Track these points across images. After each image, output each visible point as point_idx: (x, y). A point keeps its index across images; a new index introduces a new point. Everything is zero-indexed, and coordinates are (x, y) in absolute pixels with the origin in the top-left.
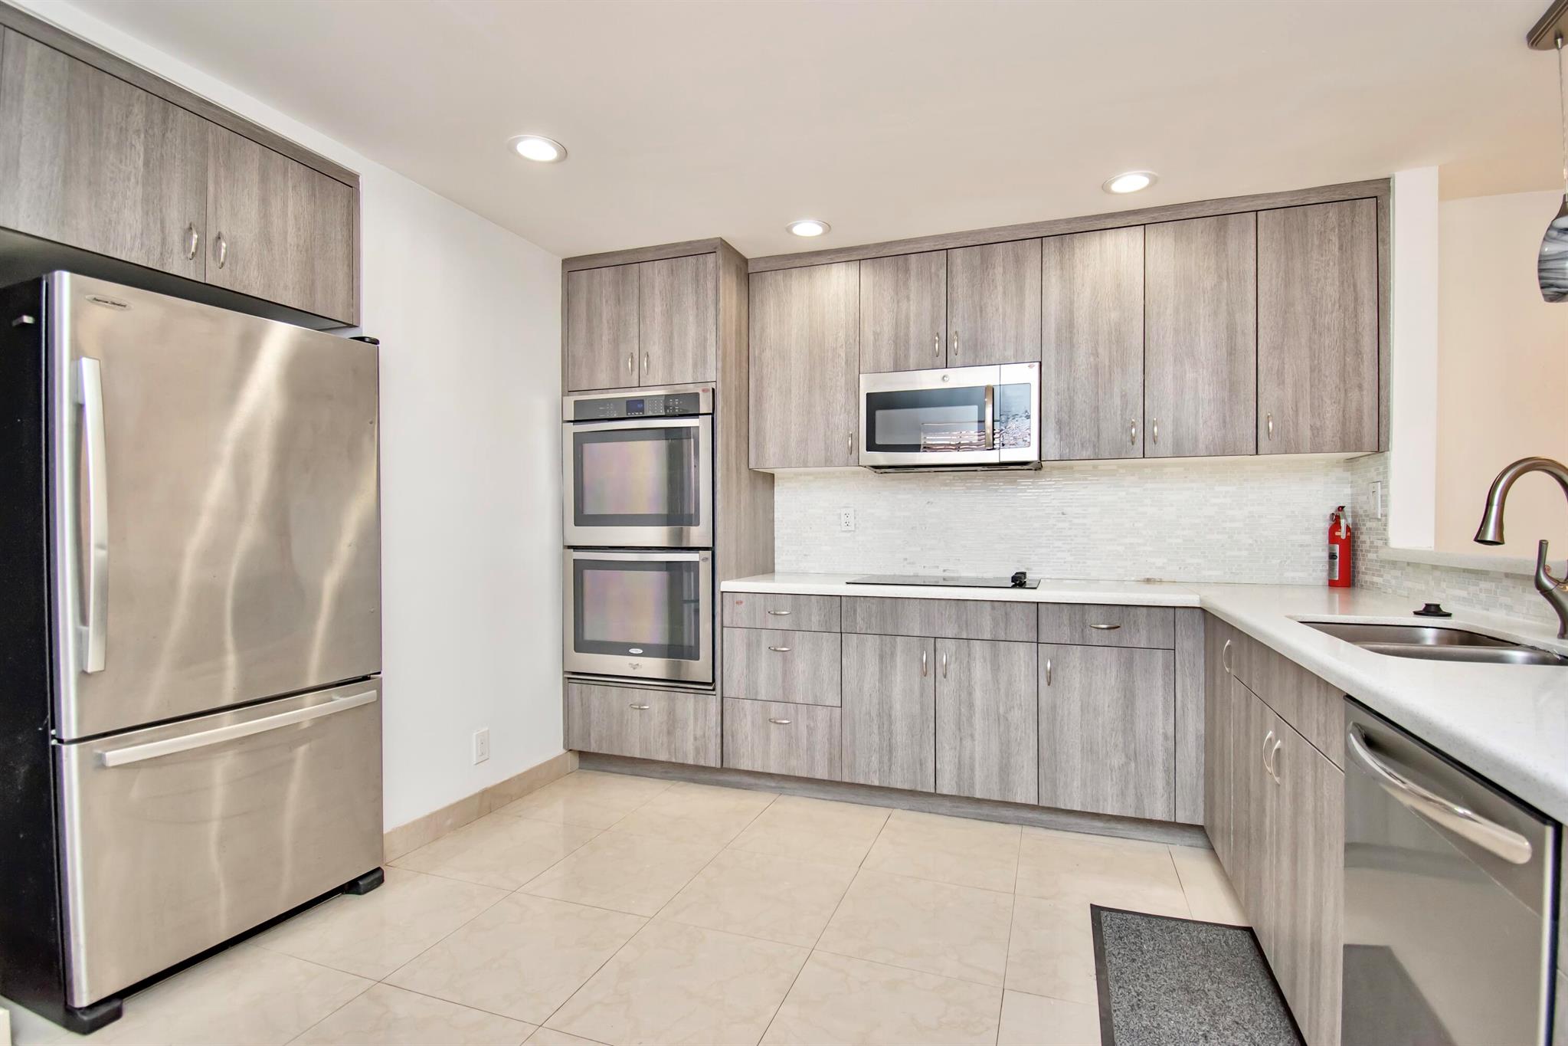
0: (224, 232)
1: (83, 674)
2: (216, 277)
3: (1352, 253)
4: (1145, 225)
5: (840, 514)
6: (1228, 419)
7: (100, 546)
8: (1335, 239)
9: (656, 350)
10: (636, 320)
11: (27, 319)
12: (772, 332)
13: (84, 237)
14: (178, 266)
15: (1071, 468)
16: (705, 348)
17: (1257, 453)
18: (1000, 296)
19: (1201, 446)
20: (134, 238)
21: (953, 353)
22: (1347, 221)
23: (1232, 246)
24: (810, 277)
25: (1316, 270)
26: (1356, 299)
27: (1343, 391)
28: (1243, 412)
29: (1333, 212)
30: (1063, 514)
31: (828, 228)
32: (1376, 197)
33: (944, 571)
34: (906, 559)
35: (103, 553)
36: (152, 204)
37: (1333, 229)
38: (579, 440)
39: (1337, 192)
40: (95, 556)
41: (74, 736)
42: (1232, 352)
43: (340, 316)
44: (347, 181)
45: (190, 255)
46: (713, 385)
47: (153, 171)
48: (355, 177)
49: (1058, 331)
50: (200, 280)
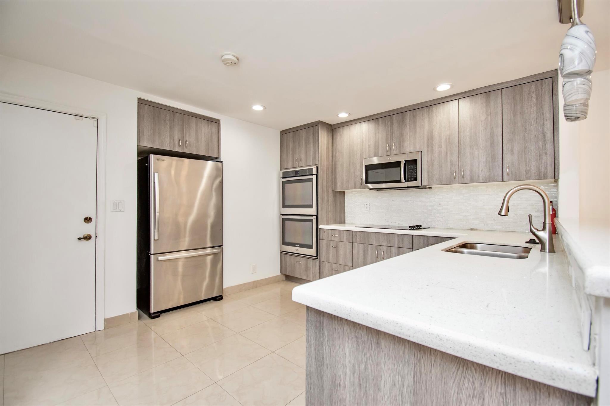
0: (187, 140)
1: (155, 240)
2: (186, 151)
3: (542, 101)
4: (458, 99)
5: (365, 205)
6: (491, 168)
7: (158, 213)
8: (534, 96)
9: (303, 156)
10: (298, 147)
11: (146, 165)
12: (339, 147)
13: (157, 146)
14: (178, 149)
15: (442, 187)
16: (315, 155)
17: (503, 181)
18: (408, 130)
19: (481, 178)
20: (168, 144)
21: (393, 151)
22: (539, 88)
23: (492, 103)
24: (350, 129)
25: (526, 109)
26: (543, 119)
27: (538, 155)
28: (497, 166)
29: (533, 86)
30: (440, 204)
31: (349, 114)
32: (552, 77)
33: (398, 224)
34: (385, 220)
35: (158, 214)
36: (172, 136)
37: (533, 92)
38: (284, 183)
39: (535, 78)
40: (157, 214)
41: (153, 253)
42: (492, 143)
43: (215, 156)
44: (217, 122)
45: (179, 146)
46: (317, 165)
47: (172, 128)
48: (219, 121)
49: (428, 140)
50: (182, 151)
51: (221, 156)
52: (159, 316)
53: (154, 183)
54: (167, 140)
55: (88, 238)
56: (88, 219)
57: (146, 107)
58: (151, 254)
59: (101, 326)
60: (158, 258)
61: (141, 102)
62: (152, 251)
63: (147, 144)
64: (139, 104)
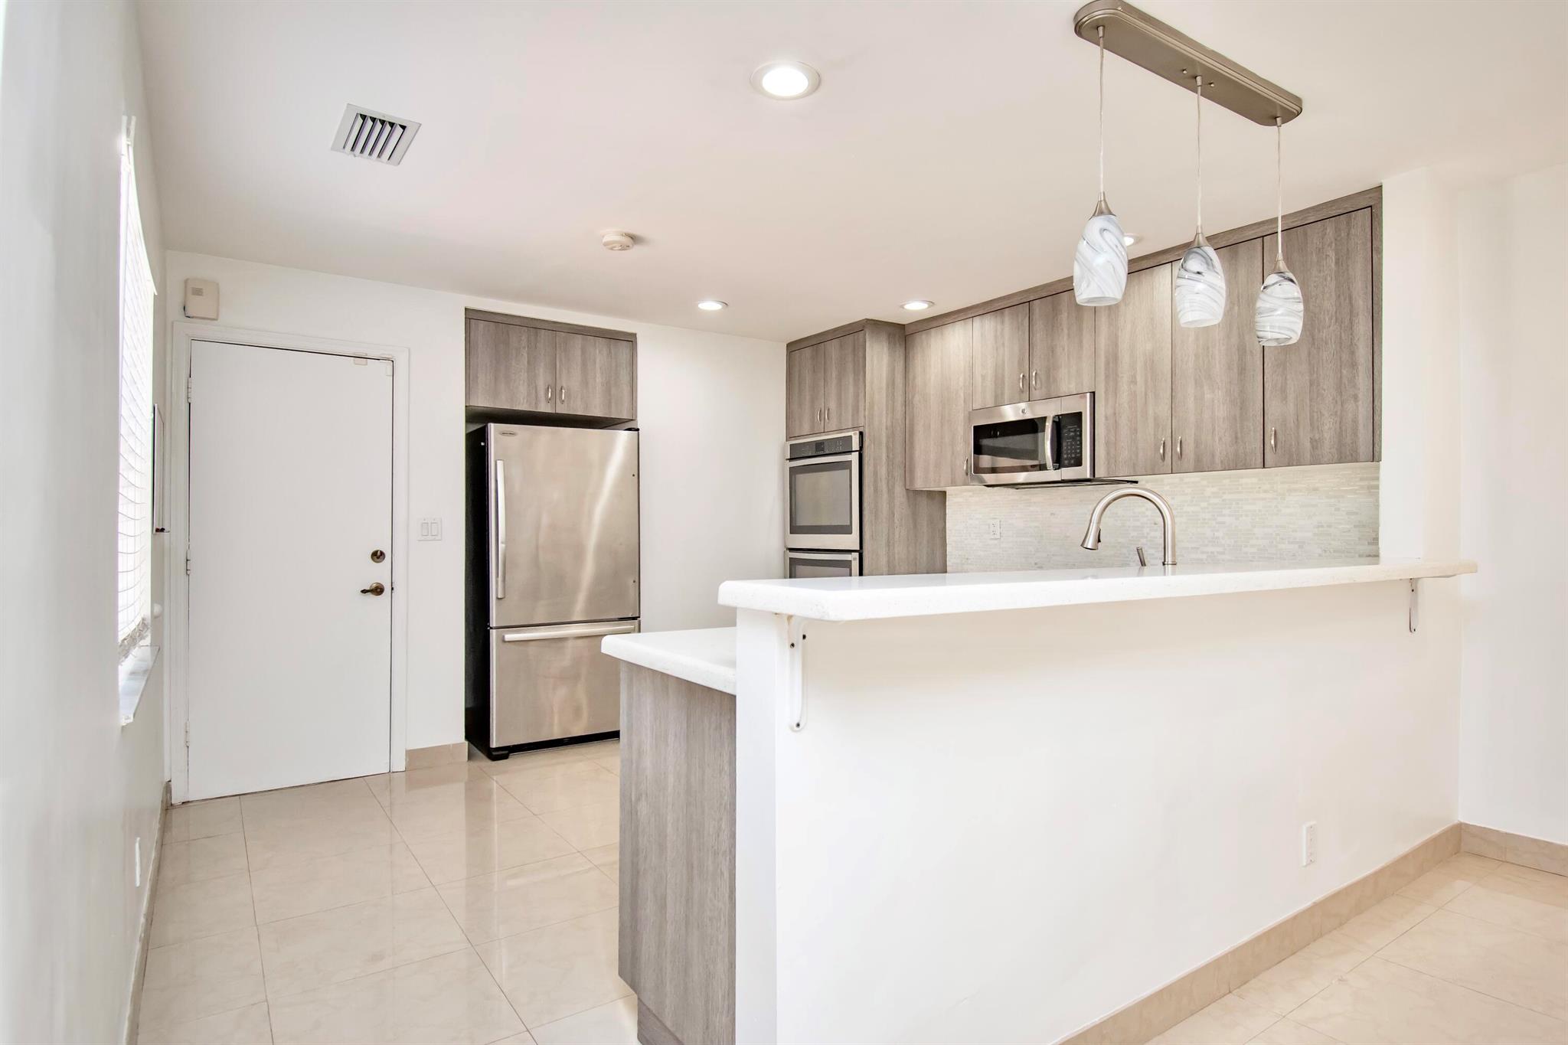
0: (564, 385)
1: (498, 599)
2: (562, 409)
3: (1348, 266)
4: (1171, 262)
5: (989, 525)
6: (1239, 435)
7: (502, 543)
8: (1332, 254)
9: (833, 405)
10: (823, 384)
11: (482, 444)
12: (919, 381)
13: (503, 404)
14: (544, 408)
16: (858, 401)
17: (1264, 467)
18: (1066, 338)
19: (1217, 460)
20: (524, 399)
21: (1033, 389)
22: (1343, 235)
23: (1242, 272)
24: (942, 334)
25: (1315, 287)
26: (1351, 312)
27: (1339, 403)
28: (1252, 428)
29: (1330, 227)
30: (1155, 524)
31: (932, 303)
32: (1371, 206)
34: (1036, 564)
35: (504, 545)
36: (532, 382)
37: (1330, 245)
38: (793, 471)
39: (1334, 208)
40: (501, 546)
41: (494, 625)
42: (1242, 370)
43: (625, 416)
44: (630, 339)
45: (548, 401)
46: (861, 429)
47: (531, 364)
48: (634, 335)
49: (1107, 363)
50: (554, 412)
51: (636, 417)
52: (505, 757)
53: (496, 481)
54: (523, 389)
55: (378, 590)
56: (379, 553)
57: (482, 324)
58: (491, 628)
59: (400, 765)
60: (504, 637)
61: (472, 316)
62: (493, 623)
63: (483, 402)
64: (468, 320)
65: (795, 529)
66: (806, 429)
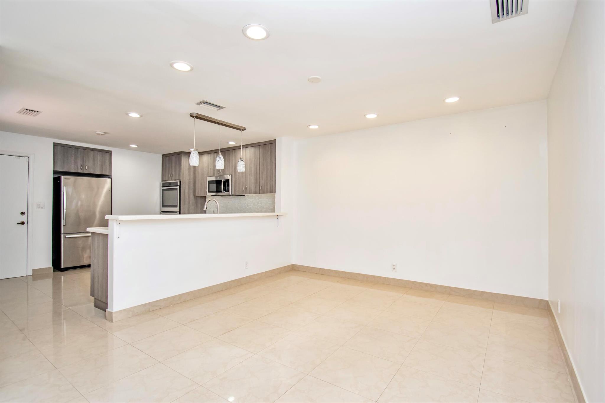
0: (87, 165)
1: (63, 225)
2: (86, 172)
3: (271, 154)
6: (256, 187)
8: (270, 151)
9: (173, 173)
10: (171, 166)
11: (59, 181)
13: (66, 170)
14: (80, 171)
17: (259, 193)
20: (73, 168)
22: (271, 148)
25: (267, 157)
27: (270, 181)
28: (258, 185)
32: (274, 143)
36: (76, 163)
38: (163, 190)
39: (270, 142)
40: (65, 211)
41: (62, 233)
42: (257, 173)
43: (107, 174)
44: (110, 152)
45: (81, 169)
46: (180, 180)
47: (76, 158)
48: (111, 151)
49: (234, 169)
50: (83, 172)
51: (111, 174)
52: (66, 271)
53: (63, 192)
54: (73, 166)
55: (23, 223)
56: (23, 213)
57: (59, 147)
58: (61, 234)
59: (30, 273)
60: (65, 237)
61: (55, 145)
62: (62, 232)
63: (59, 169)
64: (54, 145)
65: (164, 206)
66: (167, 179)
